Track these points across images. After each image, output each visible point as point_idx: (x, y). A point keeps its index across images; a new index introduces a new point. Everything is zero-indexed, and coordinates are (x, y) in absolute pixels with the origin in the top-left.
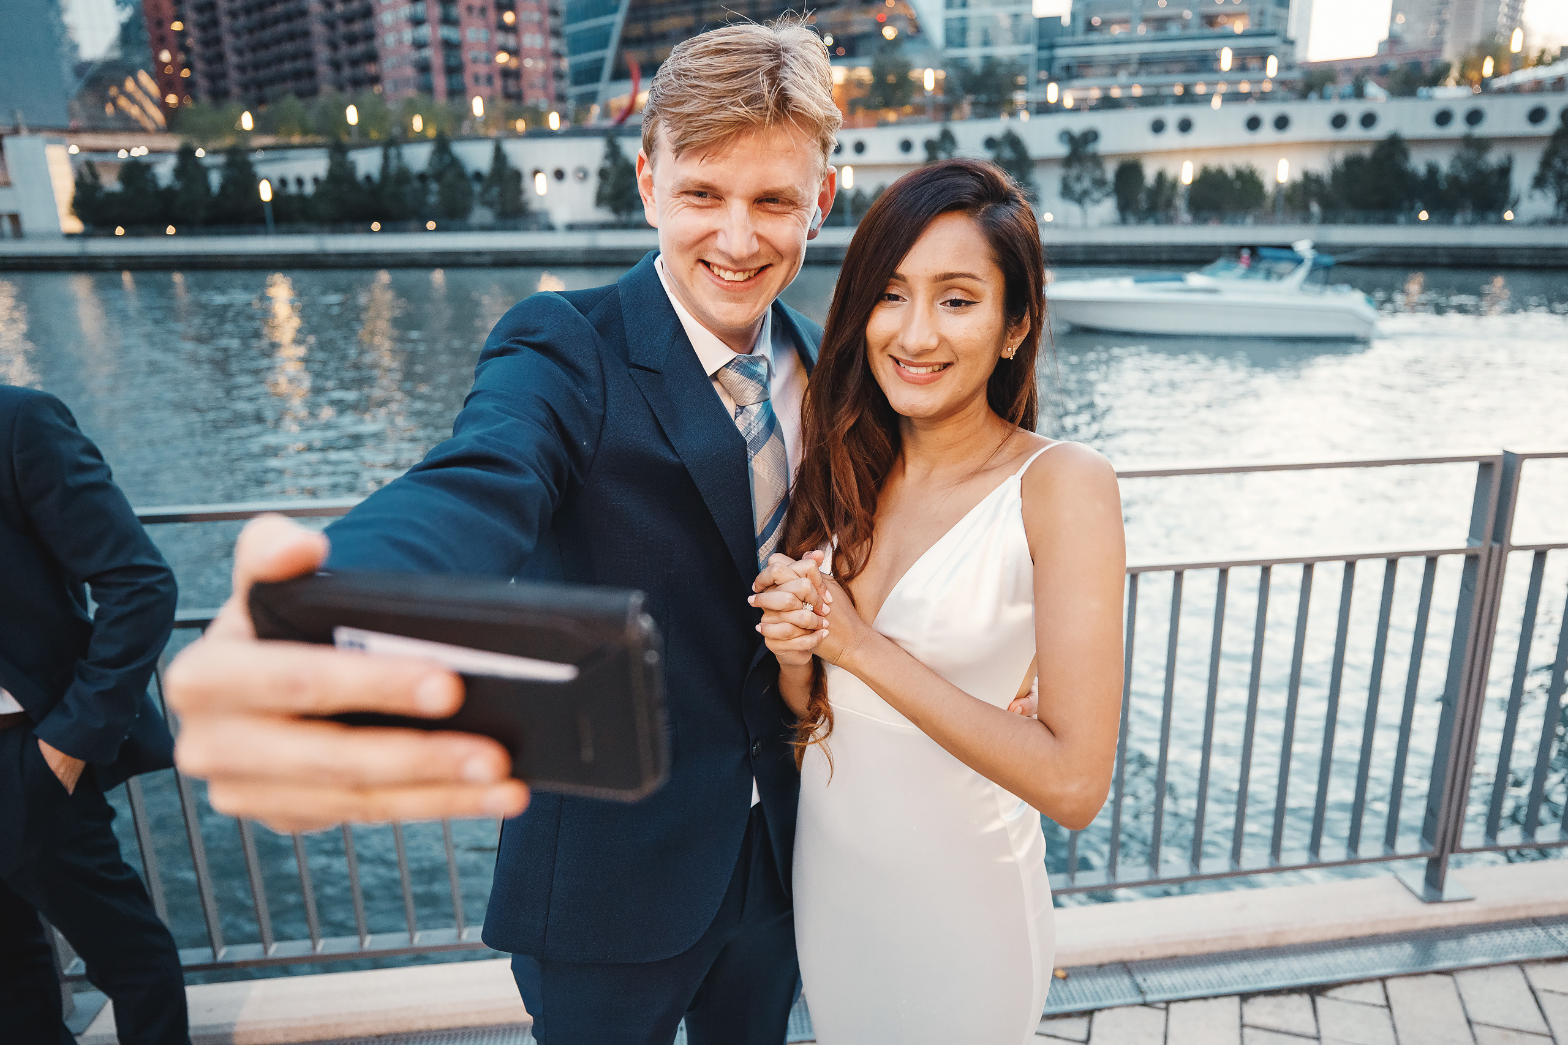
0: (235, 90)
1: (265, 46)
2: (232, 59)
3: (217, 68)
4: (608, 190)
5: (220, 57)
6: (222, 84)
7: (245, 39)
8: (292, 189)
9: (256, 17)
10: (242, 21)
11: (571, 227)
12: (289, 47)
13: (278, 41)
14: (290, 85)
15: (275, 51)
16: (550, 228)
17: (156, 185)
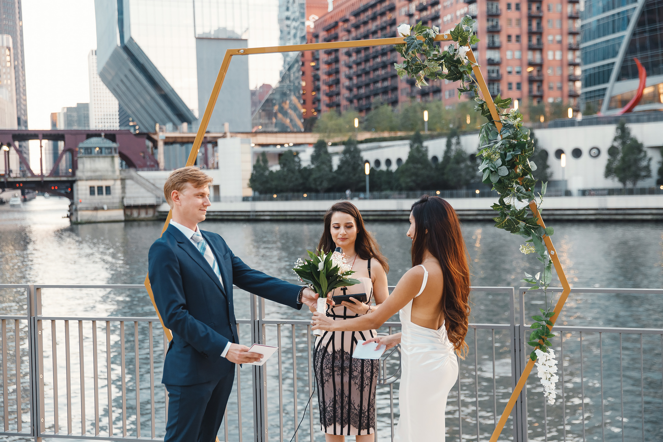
0: (344, 103)
1: (367, 73)
2: (345, 82)
3: (334, 89)
4: (616, 164)
5: (337, 82)
6: (335, 99)
7: (355, 68)
8: (383, 167)
9: (363, 55)
10: (354, 57)
11: (584, 193)
12: (381, 72)
13: (375, 70)
14: (380, 98)
15: (372, 76)
16: (568, 193)
17: (300, 165)
